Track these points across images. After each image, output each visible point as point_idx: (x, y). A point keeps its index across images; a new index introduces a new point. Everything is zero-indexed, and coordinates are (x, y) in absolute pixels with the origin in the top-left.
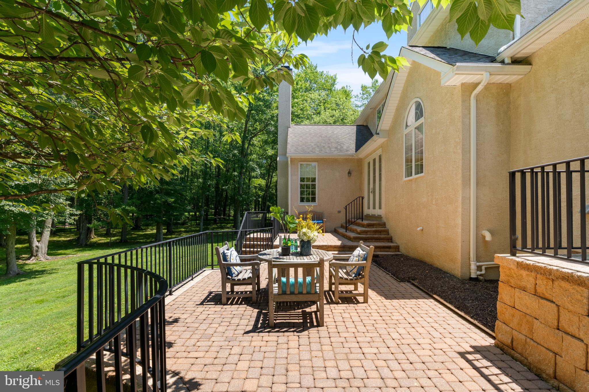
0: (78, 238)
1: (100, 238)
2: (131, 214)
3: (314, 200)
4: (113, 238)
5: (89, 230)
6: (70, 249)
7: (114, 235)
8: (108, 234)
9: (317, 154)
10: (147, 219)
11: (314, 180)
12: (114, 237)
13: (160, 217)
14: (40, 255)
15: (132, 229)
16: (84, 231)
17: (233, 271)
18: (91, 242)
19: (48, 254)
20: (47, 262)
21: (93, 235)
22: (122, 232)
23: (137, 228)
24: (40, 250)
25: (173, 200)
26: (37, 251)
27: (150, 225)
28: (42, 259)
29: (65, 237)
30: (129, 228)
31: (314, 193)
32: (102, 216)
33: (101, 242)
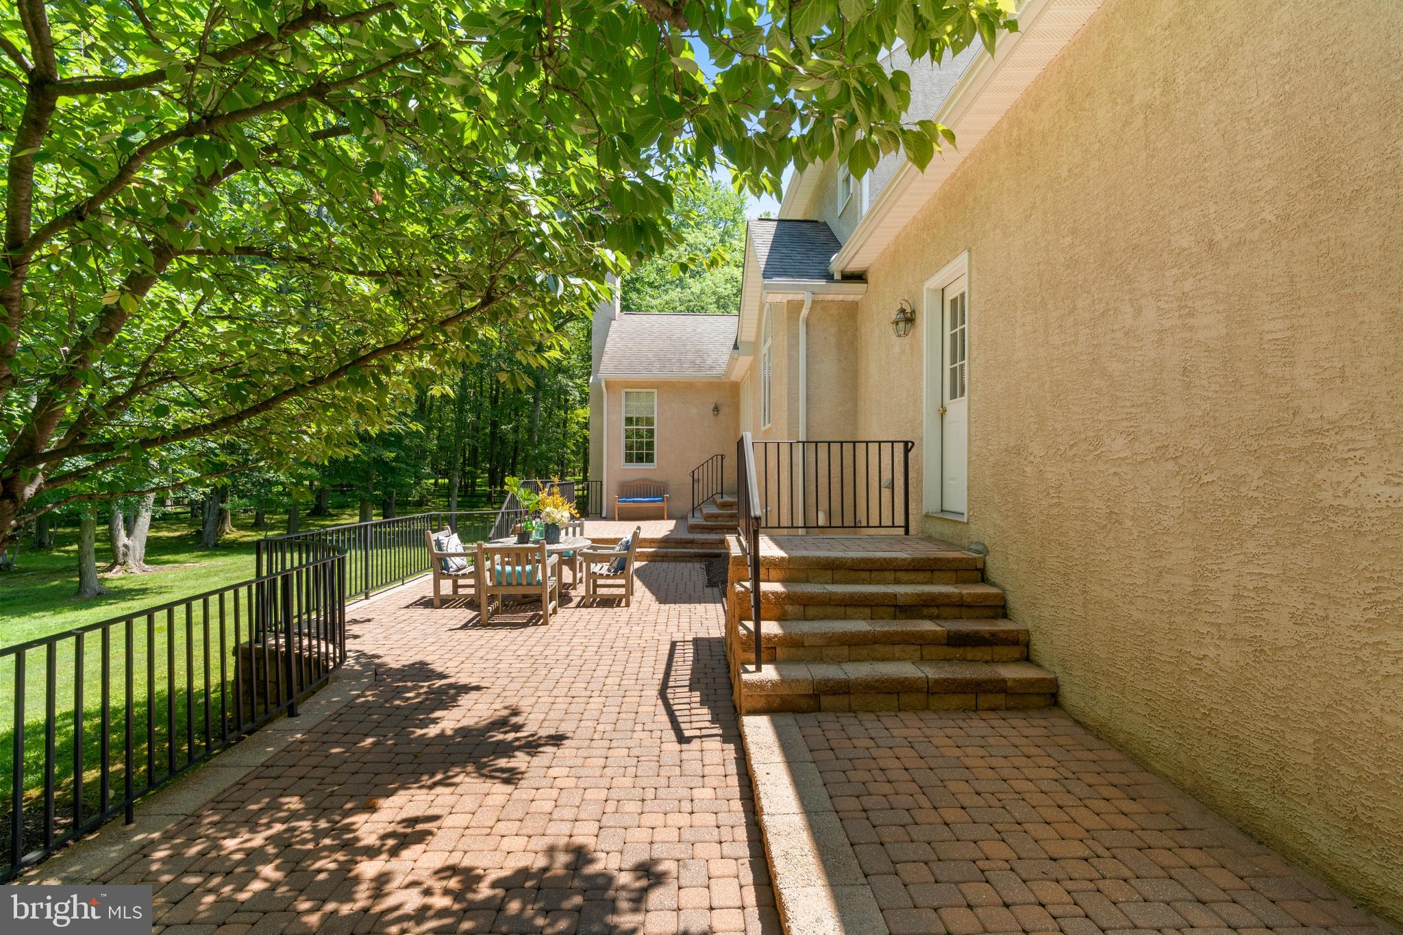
0: (198, 532)
1: (243, 533)
2: (307, 483)
3: (650, 458)
4: (270, 533)
5: (221, 515)
6: (183, 552)
7: (272, 527)
8: (258, 525)
9: (657, 374)
10: (343, 493)
11: (649, 421)
12: (272, 529)
13: (366, 489)
14: (130, 562)
15: (308, 515)
16: (211, 518)
17: (451, 563)
18: (224, 541)
19: (146, 562)
20: (146, 576)
21: (228, 526)
22: (289, 521)
23: (319, 511)
24: (131, 552)
25: (393, 455)
26: (125, 555)
27: (348, 506)
28: (134, 570)
29: (169, 530)
30: (303, 513)
31: (650, 445)
32: (249, 486)
33: (245, 539)
